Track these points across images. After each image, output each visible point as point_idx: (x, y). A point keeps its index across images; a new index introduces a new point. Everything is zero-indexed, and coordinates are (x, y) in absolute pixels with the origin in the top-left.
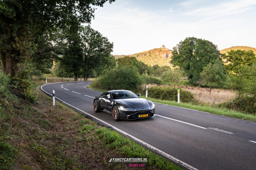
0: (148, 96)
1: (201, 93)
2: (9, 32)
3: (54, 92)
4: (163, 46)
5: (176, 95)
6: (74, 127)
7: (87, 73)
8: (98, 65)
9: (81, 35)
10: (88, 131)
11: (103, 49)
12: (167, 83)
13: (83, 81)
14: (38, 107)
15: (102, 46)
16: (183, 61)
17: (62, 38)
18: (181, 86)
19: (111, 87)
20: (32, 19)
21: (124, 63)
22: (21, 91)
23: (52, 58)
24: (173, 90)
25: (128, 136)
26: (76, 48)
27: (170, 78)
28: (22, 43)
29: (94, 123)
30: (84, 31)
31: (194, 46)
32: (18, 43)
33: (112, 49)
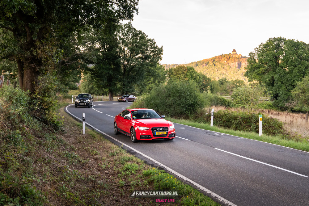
0: (214, 124)
1: (292, 122)
2: (28, 35)
3: (84, 115)
4: (234, 51)
5: (256, 124)
6: (112, 166)
7: (126, 90)
8: (141, 78)
9: (118, 36)
10: (131, 172)
11: (148, 56)
12: (240, 104)
14: (64, 136)
15: (146, 52)
16: (264, 73)
17: (93, 41)
18: (260, 110)
19: (159, 110)
20: (57, 16)
21: (177, 76)
22: (42, 114)
23: (81, 68)
24: (250, 116)
25: (189, 182)
26: (112, 54)
27: (244, 98)
28: (44, 48)
29: (139, 160)
30: (123, 32)
31: (281, 50)
32: (39, 48)
33: (161, 55)
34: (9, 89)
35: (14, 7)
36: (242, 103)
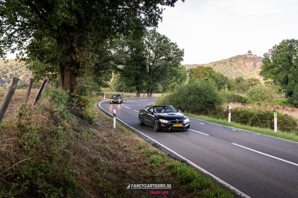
0: (231, 120)
2: (69, 42)
3: (115, 111)
4: (250, 52)
5: (271, 120)
6: (139, 158)
7: (151, 87)
8: (164, 77)
9: (144, 41)
10: (157, 164)
11: (171, 58)
12: (255, 101)
13: (147, 97)
14: (98, 130)
15: (169, 54)
16: (278, 72)
17: (123, 45)
18: (275, 106)
19: (181, 107)
20: (94, 26)
21: (197, 75)
23: (112, 69)
24: (266, 113)
25: (208, 175)
26: (139, 57)
27: (260, 95)
28: (82, 54)
29: (163, 153)
30: (148, 37)
31: (294, 51)
32: (78, 54)
33: (183, 57)
34: (53, 90)
35: (59, 21)
36: (258, 100)
